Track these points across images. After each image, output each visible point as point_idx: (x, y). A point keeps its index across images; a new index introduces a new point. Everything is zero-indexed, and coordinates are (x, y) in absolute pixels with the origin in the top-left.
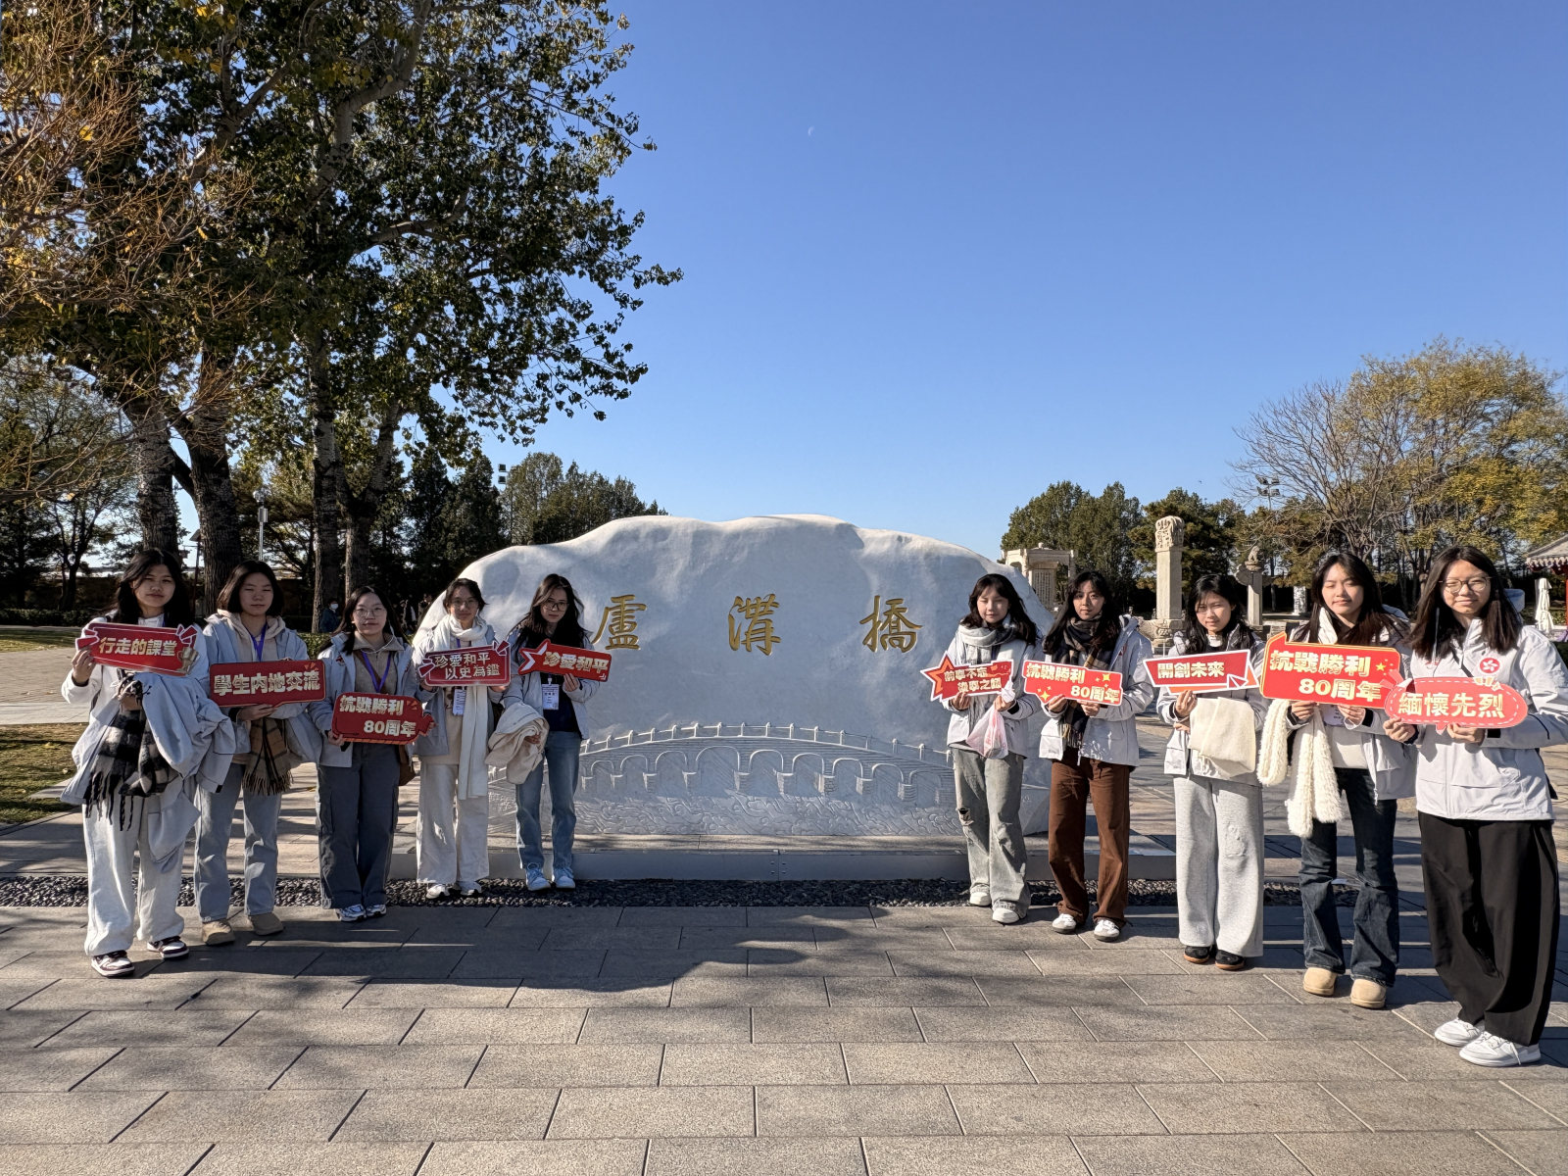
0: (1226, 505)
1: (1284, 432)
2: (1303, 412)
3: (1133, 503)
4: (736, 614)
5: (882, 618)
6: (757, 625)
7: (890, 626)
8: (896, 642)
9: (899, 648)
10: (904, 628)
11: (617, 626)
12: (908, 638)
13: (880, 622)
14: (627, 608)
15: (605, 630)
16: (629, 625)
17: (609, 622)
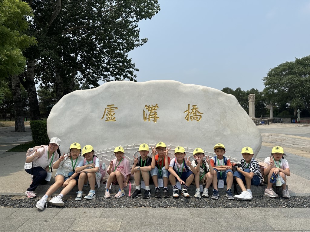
3: (243, 92)
4: (145, 110)
5: (191, 111)
6: (152, 113)
7: (193, 113)
8: (195, 118)
9: (196, 120)
10: (198, 114)
11: (109, 114)
12: (199, 117)
13: (190, 112)
14: (112, 108)
15: (105, 115)
16: (113, 114)
17: (106, 113)
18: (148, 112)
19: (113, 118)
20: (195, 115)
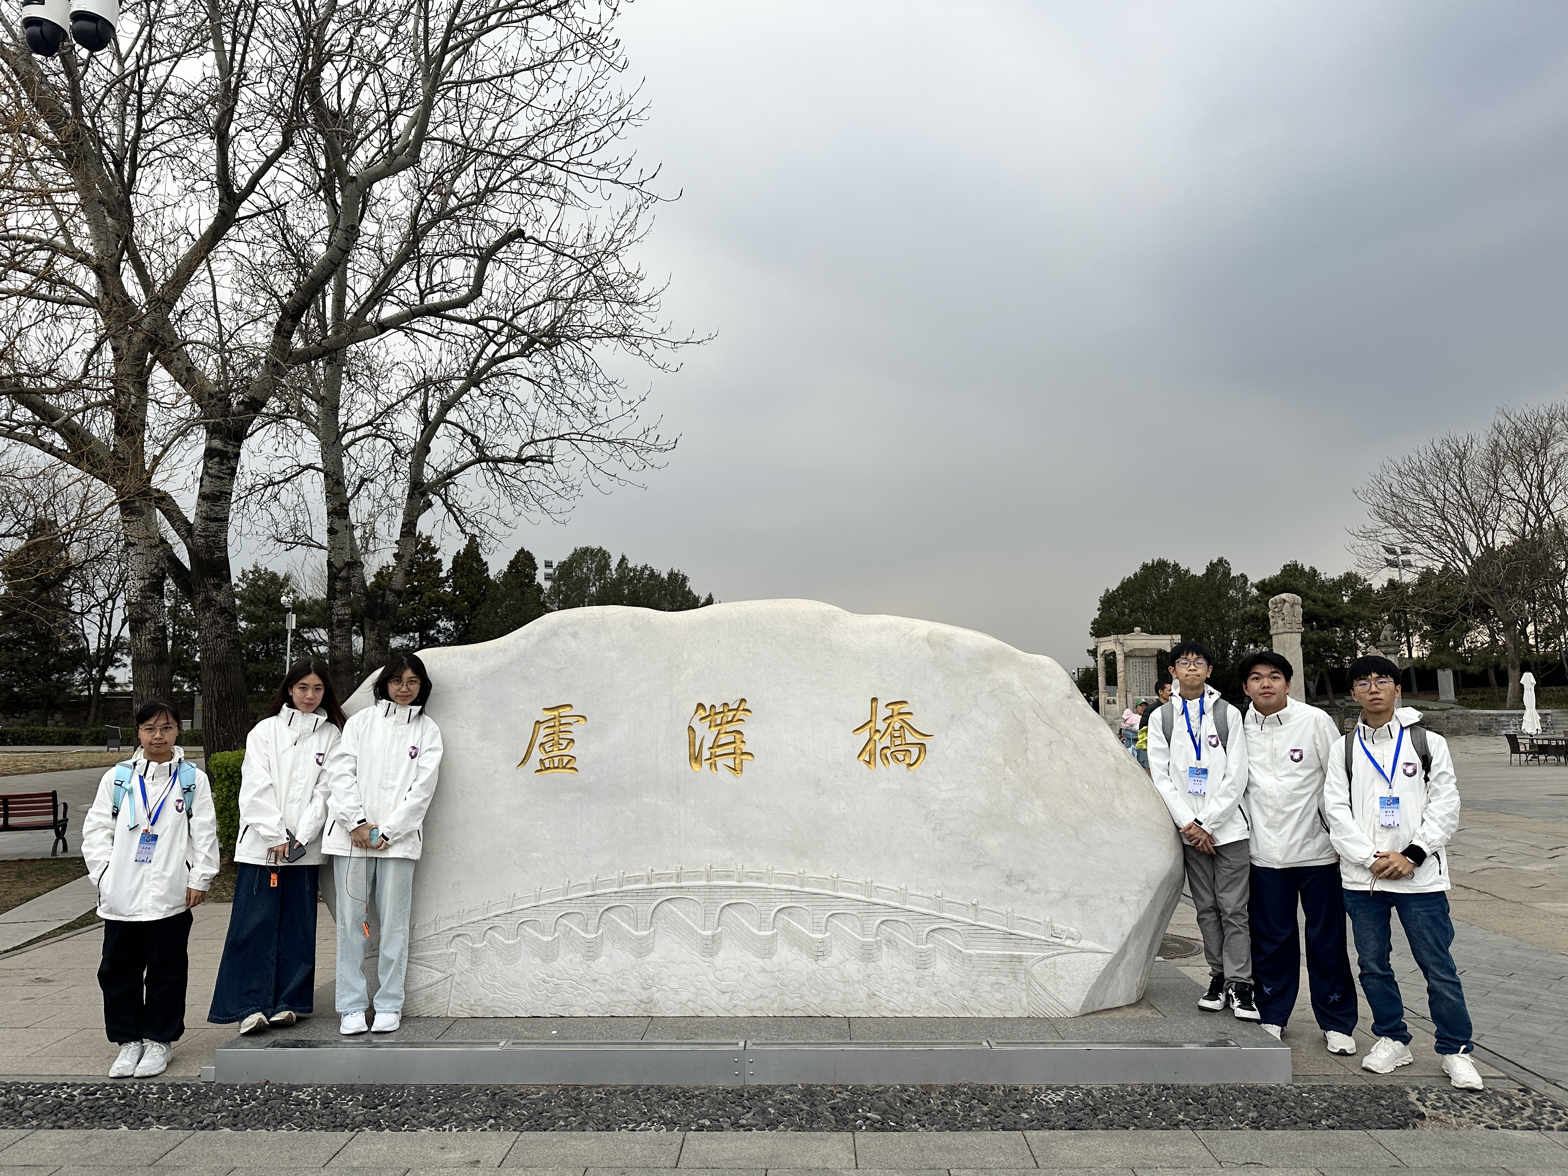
0: (1350, 580)
1: (1412, 495)
2: (1431, 472)
3: (1241, 581)
4: (696, 725)
5: (881, 726)
6: (724, 739)
7: (892, 736)
8: (900, 756)
9: (903, 766)
10: (910, 738)
11: (550, 744)
12: (915, 751)
13: (878, 731)
14: (563, 721)
15: (536, 749)
16: (565, 743)
17: (540, 739)
18: (706, 734)
19: (566, 760)
20: (898, 742)
